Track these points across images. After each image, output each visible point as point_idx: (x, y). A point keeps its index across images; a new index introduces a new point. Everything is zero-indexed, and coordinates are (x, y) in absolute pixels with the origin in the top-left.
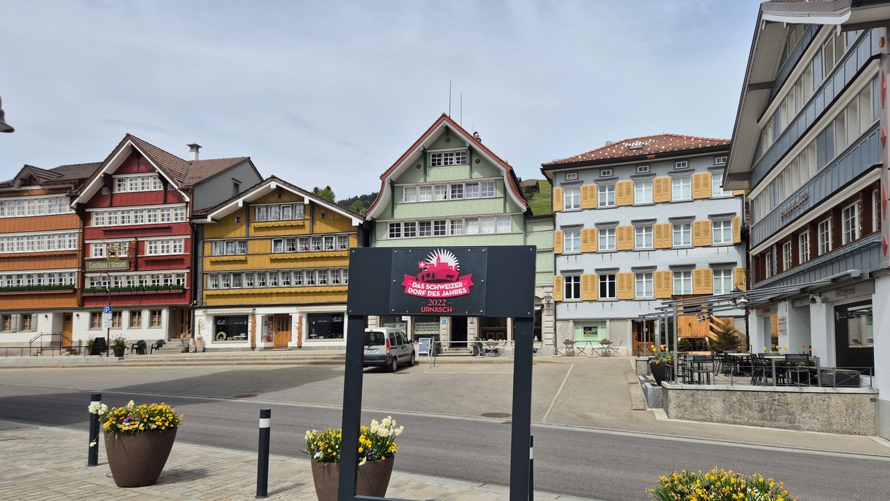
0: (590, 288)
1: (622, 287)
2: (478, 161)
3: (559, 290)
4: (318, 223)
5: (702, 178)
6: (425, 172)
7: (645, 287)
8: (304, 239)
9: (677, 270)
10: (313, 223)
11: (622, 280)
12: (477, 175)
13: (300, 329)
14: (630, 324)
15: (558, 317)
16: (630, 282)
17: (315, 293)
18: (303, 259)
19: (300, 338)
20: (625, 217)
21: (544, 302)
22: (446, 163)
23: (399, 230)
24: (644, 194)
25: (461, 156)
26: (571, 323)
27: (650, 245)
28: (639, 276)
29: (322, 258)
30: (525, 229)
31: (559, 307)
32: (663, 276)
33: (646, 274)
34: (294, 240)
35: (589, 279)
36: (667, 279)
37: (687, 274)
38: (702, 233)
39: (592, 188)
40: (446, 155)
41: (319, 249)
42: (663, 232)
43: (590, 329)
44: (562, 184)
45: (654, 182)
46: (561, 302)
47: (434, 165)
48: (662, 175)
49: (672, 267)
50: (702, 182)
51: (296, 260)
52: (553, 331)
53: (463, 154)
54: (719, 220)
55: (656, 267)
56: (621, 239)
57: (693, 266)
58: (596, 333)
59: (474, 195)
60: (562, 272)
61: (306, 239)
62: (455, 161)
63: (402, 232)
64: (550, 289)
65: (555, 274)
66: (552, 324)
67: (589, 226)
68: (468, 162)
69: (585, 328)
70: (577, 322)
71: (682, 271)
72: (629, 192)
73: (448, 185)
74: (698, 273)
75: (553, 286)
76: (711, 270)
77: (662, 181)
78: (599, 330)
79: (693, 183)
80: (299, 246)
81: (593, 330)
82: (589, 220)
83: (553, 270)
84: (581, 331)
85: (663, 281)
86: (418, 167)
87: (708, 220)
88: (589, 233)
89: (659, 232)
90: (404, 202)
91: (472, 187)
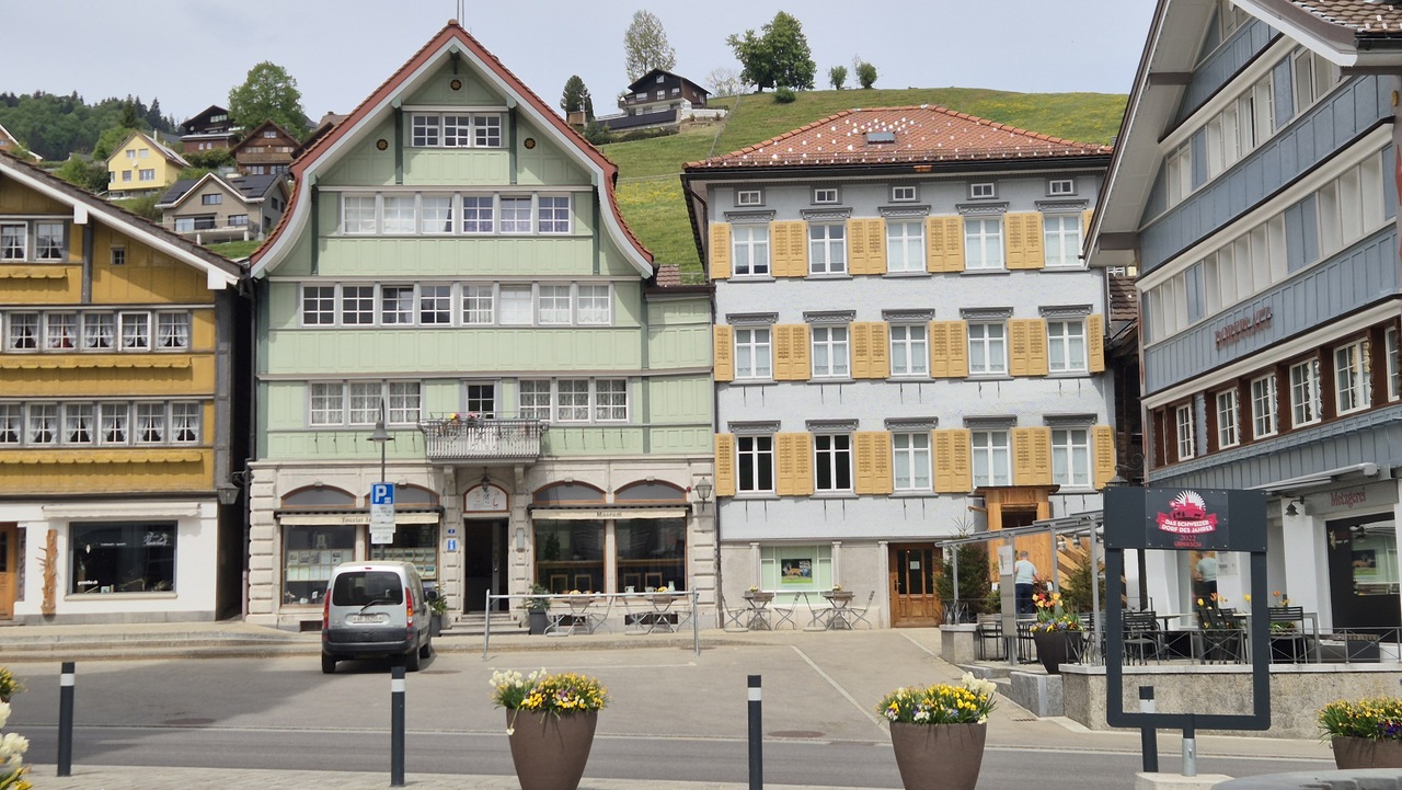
0: (794, 466)
1: (865, 465)
2: (530, 144)
3: (725, 470)
4: (105, 274)
5: (1024, 224)
6: (399, 162)
7: (915, 467)
8: (63, 318)
9: (980, 430)
10: (91, 275)
11: (865, 449)
12: (528, 178)
13: (49, 565)
14: (883, 550)
15: (725, 536)
16: (882, 455)
17: (94, 467)
18: (60, 373)
19: (49, 591)
20: (868, 302)
21: (692, 498)
22: (450, 142)
23: (329, 305)
24: (906, 250)
25: (487, 127)
26: (755, 550)
27: (923, 368)
28: (900, 439)
29: (115, 372)
30: (644, 317)
31: (726, 510)
32: (952, 442)
33: (915, 436)
34: (31, 318)
35: (794, 446)
36: (960, 448)
37: (999, 438)
38: (1028, 347)
39: (796, 227)
40: (450, 121)
41: (103, 344)
42: (949, 341)
43: (795, 563)
44: (729, 215)
45: (929, 225)
46: (730, 498)
47: (420, 142)
48: (944, 210)
49: (969, 421)
50: (1024, 232)
51: (40, 373)
52: (712, 570)
53: (494, 121)
54: (1061, 318)
55: (937, 419)
56: (861, 351)
57: (1010, 421)
58: (809, 574)
59: (521, 227)
60: (733, 425)
61: (69, 318)
62: (471, 138)
63: (338, 311)
64: (705, 467)
65: (717, 431)
66: (710, 552)
67: (791, 318)
68: (507, 145)
69: (784, 563)
70: (767, 548)
71: (989, 430)
72: (876, 244)
73: (457, 197)
74: (1023, 436)
75: (712, 460)
76: (1048, 429)
77: (944, 224)
78: (817, 567)
79: (1008, 234)
80: (46, 337)
81: (804, 567)
82: (790, 303)
83: (710, 419)
84: (776, 568)
85: (952, 455)
86: (382, 145)
87: (1038, 317)
88: (791, 336)
89: (941, 341)
90: (343, 232)
91: (516, 206)
